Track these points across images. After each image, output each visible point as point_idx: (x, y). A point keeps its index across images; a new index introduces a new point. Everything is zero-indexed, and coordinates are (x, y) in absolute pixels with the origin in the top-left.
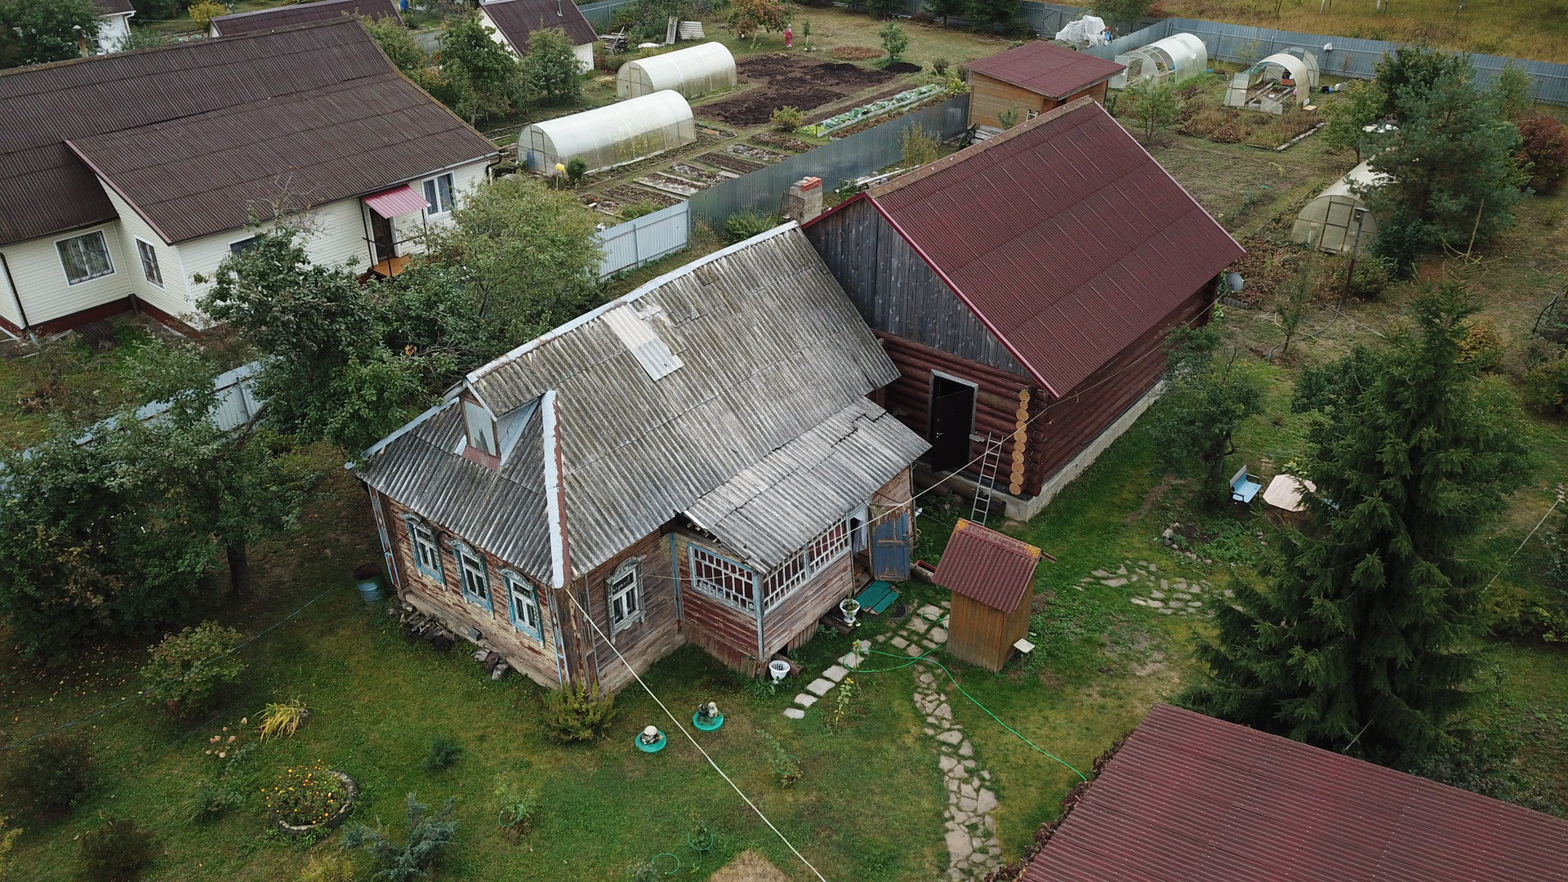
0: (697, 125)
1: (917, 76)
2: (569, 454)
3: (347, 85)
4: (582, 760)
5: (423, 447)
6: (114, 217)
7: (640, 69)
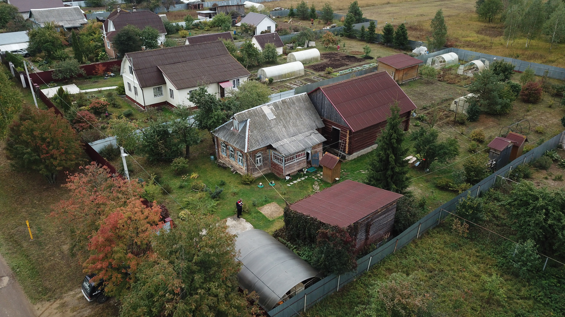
0: (305, 71)
1: (372, 60)
2: (251, 130)
3: (218, 56)
4: (248, 187)
5: (225, 128)
6: (164, 83)
7: (293, 55)
